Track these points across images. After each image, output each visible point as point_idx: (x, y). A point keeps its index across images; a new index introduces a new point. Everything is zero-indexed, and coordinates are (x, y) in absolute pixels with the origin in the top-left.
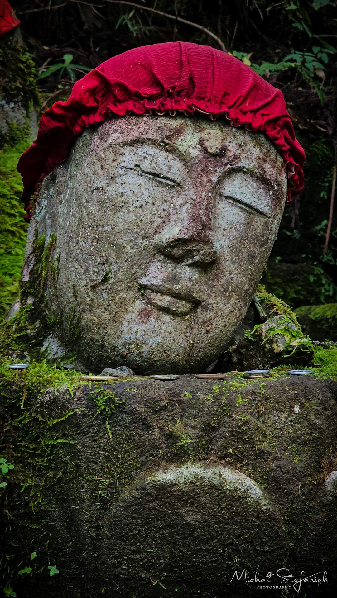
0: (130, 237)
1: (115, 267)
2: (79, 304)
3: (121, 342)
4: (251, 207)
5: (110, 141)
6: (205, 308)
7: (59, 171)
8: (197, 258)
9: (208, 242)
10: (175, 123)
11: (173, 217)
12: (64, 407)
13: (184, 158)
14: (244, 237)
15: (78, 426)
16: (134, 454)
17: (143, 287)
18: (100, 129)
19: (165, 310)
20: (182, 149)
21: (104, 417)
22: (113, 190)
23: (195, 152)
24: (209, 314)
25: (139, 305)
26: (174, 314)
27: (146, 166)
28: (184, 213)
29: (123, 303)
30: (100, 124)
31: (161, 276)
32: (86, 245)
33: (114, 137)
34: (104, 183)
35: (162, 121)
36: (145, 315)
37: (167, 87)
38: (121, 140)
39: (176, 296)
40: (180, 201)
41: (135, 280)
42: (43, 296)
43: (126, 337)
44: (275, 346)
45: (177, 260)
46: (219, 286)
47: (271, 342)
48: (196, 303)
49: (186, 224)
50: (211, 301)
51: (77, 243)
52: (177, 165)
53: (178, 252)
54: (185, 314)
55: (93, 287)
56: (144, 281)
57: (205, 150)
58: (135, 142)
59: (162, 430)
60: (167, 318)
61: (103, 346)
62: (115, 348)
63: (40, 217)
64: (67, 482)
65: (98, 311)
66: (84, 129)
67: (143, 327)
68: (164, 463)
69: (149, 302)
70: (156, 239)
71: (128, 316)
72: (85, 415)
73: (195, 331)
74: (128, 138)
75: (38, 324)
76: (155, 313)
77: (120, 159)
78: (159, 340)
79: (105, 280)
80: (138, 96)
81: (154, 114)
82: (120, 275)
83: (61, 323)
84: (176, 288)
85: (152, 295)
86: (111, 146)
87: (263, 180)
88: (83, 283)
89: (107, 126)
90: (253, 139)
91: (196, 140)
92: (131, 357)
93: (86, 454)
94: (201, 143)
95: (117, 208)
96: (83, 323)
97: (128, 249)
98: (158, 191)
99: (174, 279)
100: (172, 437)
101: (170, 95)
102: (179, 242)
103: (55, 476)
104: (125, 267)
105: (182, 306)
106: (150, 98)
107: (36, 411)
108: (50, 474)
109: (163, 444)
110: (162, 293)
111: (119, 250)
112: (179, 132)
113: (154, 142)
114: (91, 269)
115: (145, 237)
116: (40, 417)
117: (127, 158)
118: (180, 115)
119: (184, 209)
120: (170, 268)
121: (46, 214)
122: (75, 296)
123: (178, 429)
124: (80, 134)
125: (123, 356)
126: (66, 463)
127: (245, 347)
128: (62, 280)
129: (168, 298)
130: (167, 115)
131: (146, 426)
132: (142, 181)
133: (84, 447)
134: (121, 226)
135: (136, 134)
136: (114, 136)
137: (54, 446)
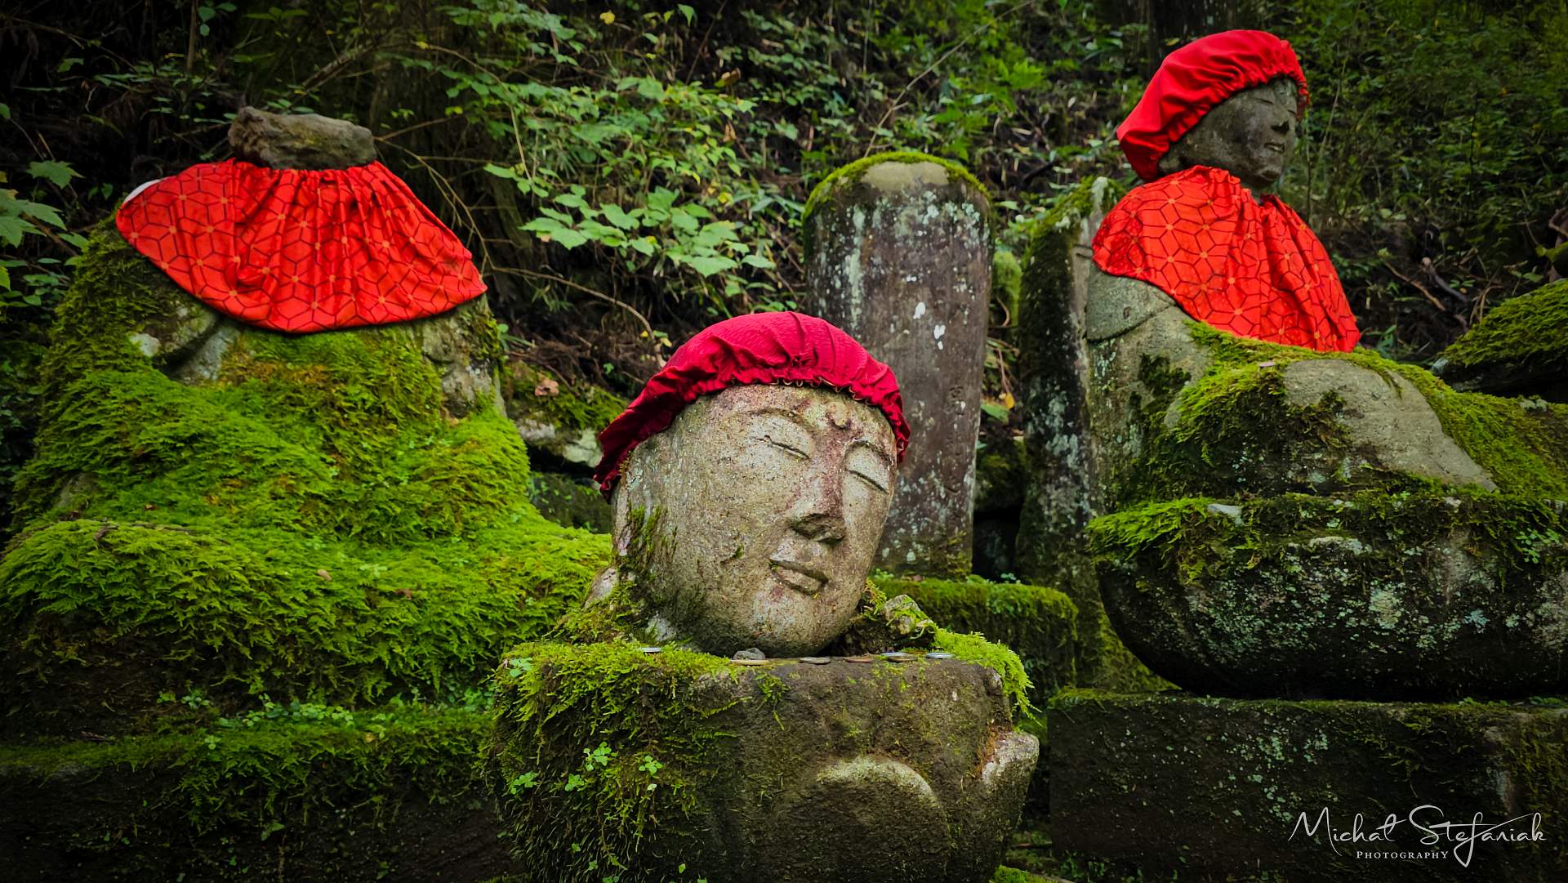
0: (763, 511)
1: (747, 541)
2: (704, 582)
3: (752, 622)
4: (873, 482)
5: (735, 409)
6: (832, 586)
7: (661, 439)
8: (828, 534)
9: (840, 518)
10: (801, 394)
11: (804, 492)
12: (726, 696)
13: (812, 432)
14: (869, 514)
15: (743, 716)
16: (799, 748)
17: (774, 563)
18: (720, 396)
19: (797, 588)
20: (811, 421)
21: (770, 707)
22: (742, 461)
23: (823, 425)
24: (836, 593)
25: (771, 582)
26: (805, 593)
27: (776, 437)
28: (817, 486)
29: (755, 579)
30: (720, 391)
31: (794, 553)
32: (716, 519)
33: (739, 406)
34: (732, 453)
35: (789, 391)
36: (777, 593)
37: (792, 356)
38: (748, 409)
39: (808, 573)
40: (810, 475)
41: (767, 556)
42: (646, 572)
43: (758, 617)
45: (808, 536)
46: (845, 564)
48: (824, 581)
49: (820, 498)
50: (838, 579)
51: (702, 515)
52: (806, 437)
53: (811, 527)
54: (813, 593)
55: (723, 563)
56: (775, 557)
57: (833, 423)
58: (763, 412)
59: (827, 720)
60: (798, 596)
61: (730, 626)
62: (744, 629)
63: (633, 487)
64: (723, 782)
65: (728, 589)
66: (698, 396)
67: (775, 606)
68: (831, 757)
69: (781, 579)
70: (788, 514)
71: (760, 594)
72: (751, 705)
73: (822, 610)
74: (756, 408)
75: (642, 603)
76: (787, 591)
77: (748, 429)
78: (792, 620)
79: (737, 555)
80: (765, 365)
81: (781, 384)
82: (752, 551)
83: (675, 600)
84: (809, 564)
85: (785, 572)
86: (737, 414)
87: (883, 455)
88: (711, 558)
89: (729, 394)
90: (873, 413)
91: (823, 413)
92: (762, 639)
93: (749, 749)
94: (828, 415)
95: (748, 480)
96: (709, 601)
97: (761, 523)
98: (789, 464)
99: (806, 556)
100: (838, 728)
101: (796, 365)
102: (815, 517)
103: (709, 775)
104: (758, 541)
105: (813, 585)
106: (776, 367)
107: (689, 701)
108: (704, 773)
109: (827, 734)
110: (795, 570)
111: (752, 524)
112: (805, 403)
113: (783, 413)
114: (720, 543)
115: (777, 512)
116: (692, 707)
117: (756, 428)
118: (806, 385)
119: (816, 483)
120: (802, 543)
121: (641, 484)
122: (700, 572)
123: (845, 718)
124: (693, 402)
125: (753, 637)
126: (724, 760)
128: (681, 553)
129: (801, 576)
130: (794, 385)
131: (812, 715)
132: (772, 452)
133: (749, 740)
134: (753, 499)
135: (764, 404)
136: (741, 404)
137: (709, 740)
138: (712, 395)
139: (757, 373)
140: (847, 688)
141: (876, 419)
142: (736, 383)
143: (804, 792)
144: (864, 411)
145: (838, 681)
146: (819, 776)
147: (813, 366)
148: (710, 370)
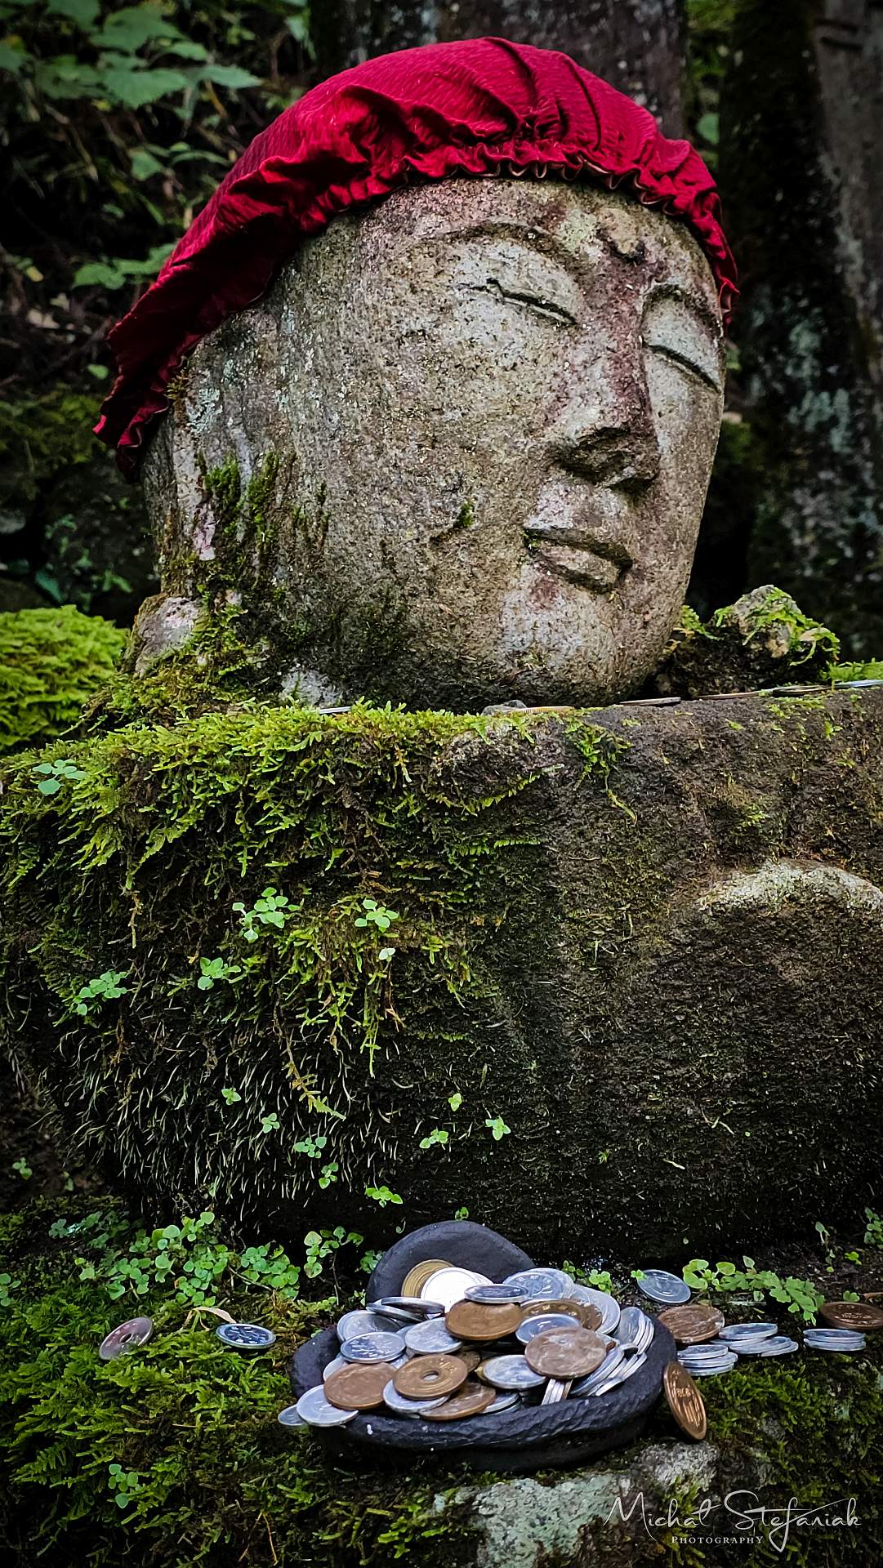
0: (500, 431)
1: (480, 494)
2: (401, 582)
3: (503, 651)
4: (696, 369)
5: (420, 232)
6: (639, 575)
7: (255, 321)
8: (629, 471)
9: (649, 436)
10: (546, 194)
11: (575, 389)
12: (511, 767)
13: (575, 267)
14: (692, 431)
15: (550, 804)
16: (654, 856)
17: (534, 535)
18: (381, 212)
19: (579, 580)
20: (571, 247)
21: (598, 784)
22: (450, 334)
23: (595, 253)
24: (647, 588)
25: (529, 574)
26: (597, 589)
27: (510, 280)
28: (600, 376)
29: (500, 568)
30: (379, 201)
31: (569, 511)
32: (410, 455)
33: (426, 224)
34: (426, 320)
35: (521, 189)
36: (543, 592)
37: (520, 117)
38: (446, 228)
39: (598, 549)
40: (582, 357)
41: (518, 522)
42: (264, 585)
43: (514, 640)
44: (772, 645)
45: (591, 476)
46: (659, 532)
47: (763, 637)
48: (624, 565)
49: (611, 398)
50: (650, 561)
51: (379, 452)
52: (565, 281)
53: (597, 458)
54: (609, 588)
55: (436, 541)
56: (532, 522)
57: (612, 249)
58: (477, 232)
59: (701, 800)
60: (584, 596)
61: (460, 663)
62: (487, 666)
63: (203, 425)
64: (521, 931)
65: (450, 591)
66: (331, 217)
67: (545, 617)
68: (714, 870)
69: (550, 566)
70: (550, 435)
71: (512, 597)
72: (563, 780)
73: (626, 624)
74: (461, 225)
75: (264, 644)
76: (562, 588)
77: (451, 268)
78: (578, 640)
79: (462, 523)
80: (467, 138)
81: (503, 174)
82: (490, 513)
83: (335, 628)
84: (599, 532)
85: (555, 551)
86: (425, 242)
87: (703, 314)
88: (410, 535)
89: (401, 204)
90: (678, 232)
91: (591, 229)
92: (524, 681)
93: (566, 866)
94: (601, 234)
95: (467, 372)
96: (413, 620)
97: (501, 457)
98: (541, 336)
99: (591, 515)
100: (723, 814)
101: (528, 135)
102: (606, 436)
103: (489, 925)
104: (499, 494)
105: (607, 572)
106: (491, 140)
107: (434, 789)
108: (478, 920)
109: (704, 827)
110: (574, 545)
111: (483, 457)
112: (556, 212)
113: (515, 233)
114: (427, 504)
115: (530, 432)
116: (442, 798)
117: (467, 265)
118: (554, 178)
119: (596, 370)
120: (581, 490)
121: (222, 417)
122: (390, 564)
123: (734, 794)
124: (319, 231)
125: (507, 681)
126: (517, 891)
127: (694, 656)
128: (341, 535)
129: (586, 555)
130: (530, 177)
131: (675, 794)
132: (506, 312)
133: (563, 848)
134: (480, 409)
135: (477, 217)
136: (429, 221)
137: (483, 858)
138: (361, 211)
139: (455, 155)
140: (728, 739)
141: (684, 244)
142: (412, 181)
143: (678, 934)
144: (665, 229)
145: (712, 727)
146: (703, 902)
147: (561, 137)
148: (355, 157)
